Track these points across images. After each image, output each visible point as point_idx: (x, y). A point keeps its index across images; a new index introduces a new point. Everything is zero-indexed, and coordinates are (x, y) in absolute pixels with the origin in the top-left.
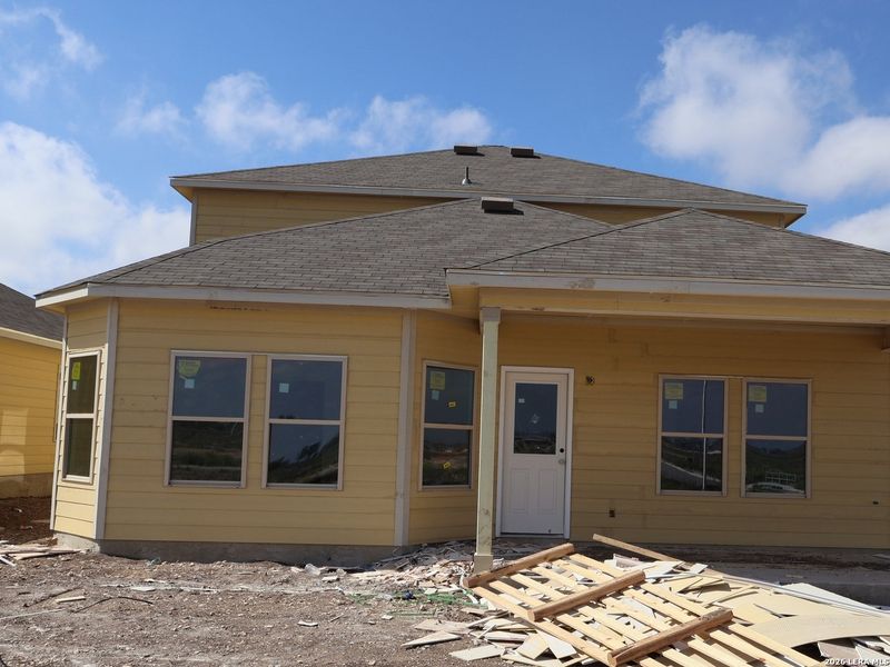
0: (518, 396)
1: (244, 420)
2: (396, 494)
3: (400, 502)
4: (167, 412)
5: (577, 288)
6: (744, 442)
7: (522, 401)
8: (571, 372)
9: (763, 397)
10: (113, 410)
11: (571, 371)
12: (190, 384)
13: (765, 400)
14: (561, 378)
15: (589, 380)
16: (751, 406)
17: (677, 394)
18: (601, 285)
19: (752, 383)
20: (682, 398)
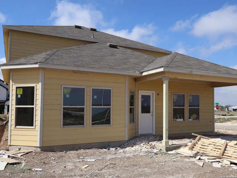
0: (142, 98)
2: (125, 126)
3: (127, 128)
4: (61, 105)
5: (189, 73)
8: (154, 92)
10: (44, 104)
12: (68, 96)
14: (152, 94)
15: (158, 94)
19: (190, 95)
20: (176, 98)
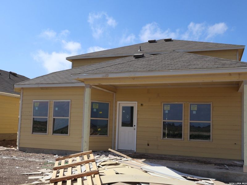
0: (123, 110)
1: (48, 117)
4: (32, 116)
5: (104, 77)
6: (189, 123)
7: (124, 111)
9: (196, 109)
10: (21, 115)
11: (137, 102)
12: (37, 108)
13: (196, 110)
14: (134, 104)
15: (142, 105)
16: (191, 111)
17: (167, 108)
18: (111, 76)
19: (192, 104)
20: (169, 109)
